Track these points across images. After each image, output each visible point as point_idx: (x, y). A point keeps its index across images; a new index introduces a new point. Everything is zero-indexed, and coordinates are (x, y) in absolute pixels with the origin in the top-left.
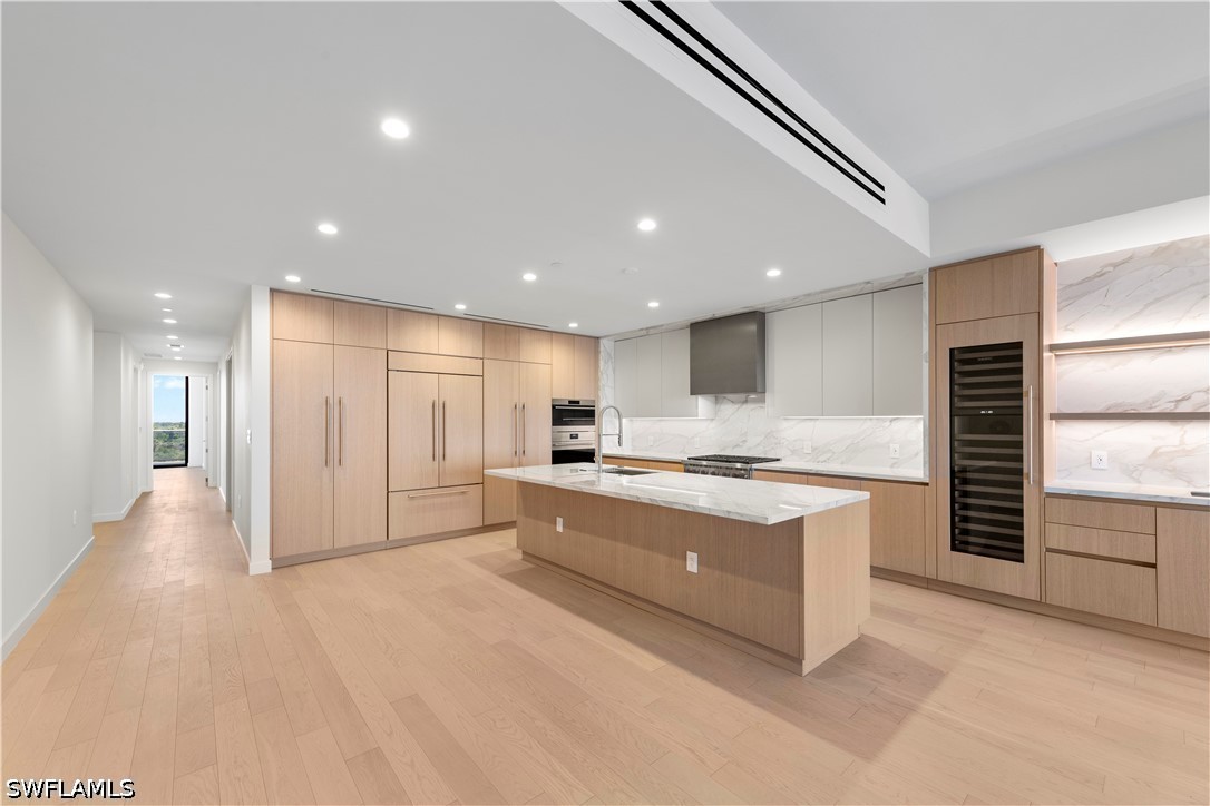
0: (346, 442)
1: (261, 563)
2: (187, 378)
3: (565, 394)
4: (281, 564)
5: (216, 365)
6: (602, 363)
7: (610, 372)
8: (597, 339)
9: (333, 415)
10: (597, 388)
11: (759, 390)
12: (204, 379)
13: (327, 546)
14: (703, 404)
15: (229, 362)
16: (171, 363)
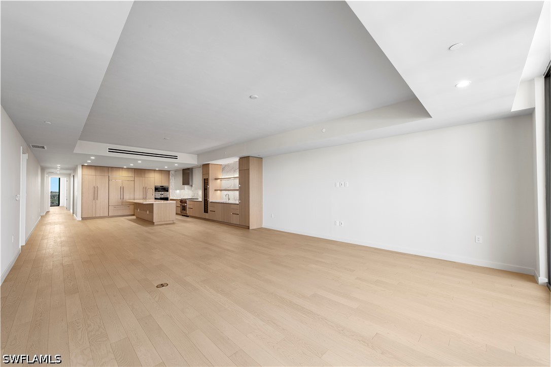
0: (99, 195)
1: (78, 218)
2: (59, 178)
3: (159, 184)
4: (83, 219)
5: (70, 174)
6: (170, 177)
7: (173, 179)
8: (169, 171)
9: (95, 190)
10: (169, 183)
11: (190, 184)
12: (66, 179)
13: (94, 216)
14: (186, 187)
15: (74, 176)
16: (56, 174)
